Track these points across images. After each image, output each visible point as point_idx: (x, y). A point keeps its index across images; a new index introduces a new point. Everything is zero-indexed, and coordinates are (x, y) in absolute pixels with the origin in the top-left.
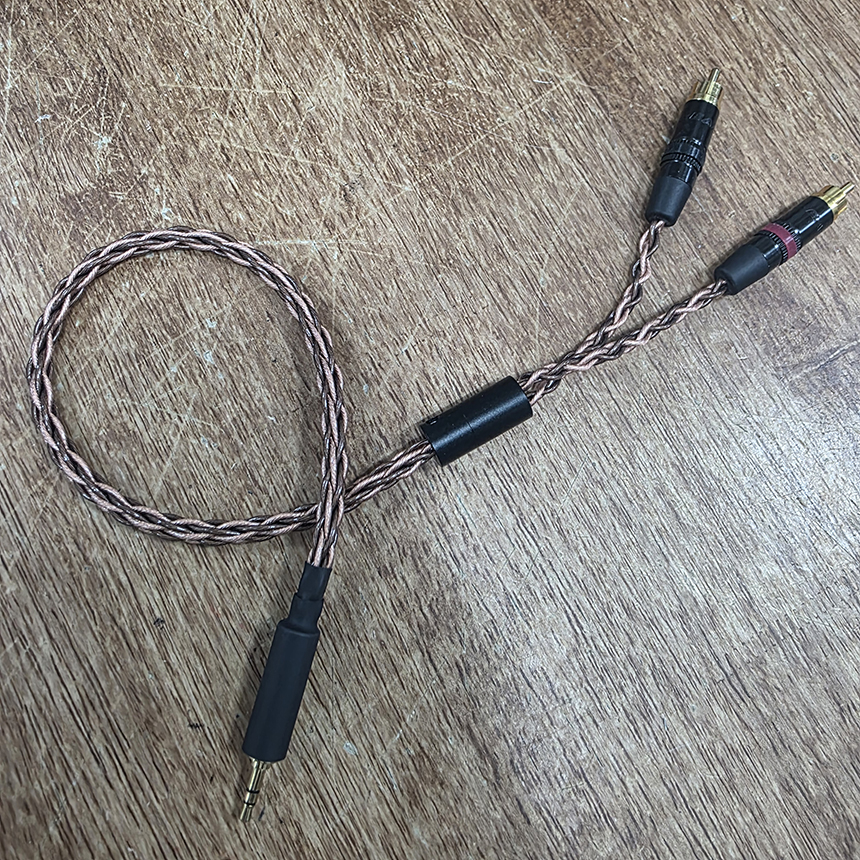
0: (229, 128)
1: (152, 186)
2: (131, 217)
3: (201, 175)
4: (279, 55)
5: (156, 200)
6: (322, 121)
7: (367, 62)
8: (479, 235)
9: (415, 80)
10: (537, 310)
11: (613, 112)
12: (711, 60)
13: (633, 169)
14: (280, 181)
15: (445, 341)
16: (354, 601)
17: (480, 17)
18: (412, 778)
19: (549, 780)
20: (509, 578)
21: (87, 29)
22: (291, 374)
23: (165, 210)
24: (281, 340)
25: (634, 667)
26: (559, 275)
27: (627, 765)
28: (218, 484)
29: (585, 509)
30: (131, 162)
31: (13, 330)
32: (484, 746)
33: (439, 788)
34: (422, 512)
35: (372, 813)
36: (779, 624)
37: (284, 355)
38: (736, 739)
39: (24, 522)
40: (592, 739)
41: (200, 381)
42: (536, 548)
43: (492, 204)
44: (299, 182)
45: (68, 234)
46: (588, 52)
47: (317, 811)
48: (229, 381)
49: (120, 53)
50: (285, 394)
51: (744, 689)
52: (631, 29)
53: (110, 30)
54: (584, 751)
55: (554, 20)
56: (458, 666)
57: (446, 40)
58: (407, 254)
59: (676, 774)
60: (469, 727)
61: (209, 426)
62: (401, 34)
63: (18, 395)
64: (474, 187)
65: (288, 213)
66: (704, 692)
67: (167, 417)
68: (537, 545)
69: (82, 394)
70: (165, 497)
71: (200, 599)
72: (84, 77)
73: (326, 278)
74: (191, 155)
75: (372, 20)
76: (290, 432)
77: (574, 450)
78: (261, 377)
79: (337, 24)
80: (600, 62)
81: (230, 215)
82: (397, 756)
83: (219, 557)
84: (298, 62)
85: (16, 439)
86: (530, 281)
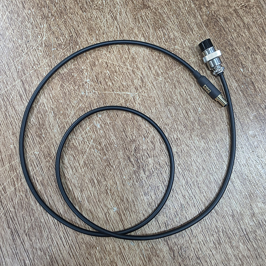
0: (108, 56)
1: (85, 72)
2: (78, 82)
3: (99, 70)
4: (125, 35)
5: (86, 77)
6: (136, 56)
7: (151, 39)
8: (181, 95)
9: (165, 45)
10: (197, 120)
11: (226, 60)
12: (258, 45)
13: (230, 78)
14: (123, 74)
15: (168, 127)
16: (136, 201)
17: (187, 27)
18: (150, 254)
19: (189, 259)
20: (182, 199)
21: (68, 22)
22: (122, 133)
23: (88, 80)
24: (120, 123)
25: (217, 229)
26: (204, 110)
27: (212, 257)
28: (99, 163)
29: (206, 181)
30: (79, 65)
31: (42, 113)
32: (171, 247)
33: (157, 257)
34: (158, 177)
35: (137, 262)
36: (262, 221)
37: (120, 127)
38: (245, 253)
39: (43, 169)
40: (203, 248)
41: (96, 133)
42: (191, 191)
43: (186, 86)
44: (128, 75)
45: (60, 85)
46: (220, 41)
47: (122, 260)
48: (104, 133)
49: (77, 31)
50: (120, 139)
51: (249, 239)
52: (234, 34)
53: (75, 23)
54: (200, 251)
55: (210, 29)
56: (165, 224)
57: (176, 33)
58: (159, 99)
59: (226, 261)
60: (167, 241)
61: (97, 146)
62: (162, 30)
63: (43, 132)
64: (181, 80)
65: (124, 84)
66: (237, 238)
67: (85, 143)
68: (191, 190)
69: (61, 133)
70: (84, 166)
71: (92, 197)
72: (66, 37)
73: (134, 105)
74: (97, 64)
75: (154, 25)
76: (121, 150)
77: (205, 163)
78: (113, 133)
79: (143, 26)
80: (223, 44)
81: (107, 83)
82: (146, 247)
83: (98, 185)
84: (130, 37)
85: (42, 145)
86: (195, 111)
